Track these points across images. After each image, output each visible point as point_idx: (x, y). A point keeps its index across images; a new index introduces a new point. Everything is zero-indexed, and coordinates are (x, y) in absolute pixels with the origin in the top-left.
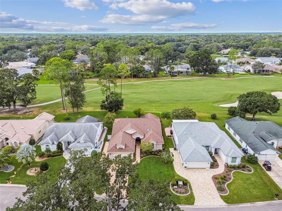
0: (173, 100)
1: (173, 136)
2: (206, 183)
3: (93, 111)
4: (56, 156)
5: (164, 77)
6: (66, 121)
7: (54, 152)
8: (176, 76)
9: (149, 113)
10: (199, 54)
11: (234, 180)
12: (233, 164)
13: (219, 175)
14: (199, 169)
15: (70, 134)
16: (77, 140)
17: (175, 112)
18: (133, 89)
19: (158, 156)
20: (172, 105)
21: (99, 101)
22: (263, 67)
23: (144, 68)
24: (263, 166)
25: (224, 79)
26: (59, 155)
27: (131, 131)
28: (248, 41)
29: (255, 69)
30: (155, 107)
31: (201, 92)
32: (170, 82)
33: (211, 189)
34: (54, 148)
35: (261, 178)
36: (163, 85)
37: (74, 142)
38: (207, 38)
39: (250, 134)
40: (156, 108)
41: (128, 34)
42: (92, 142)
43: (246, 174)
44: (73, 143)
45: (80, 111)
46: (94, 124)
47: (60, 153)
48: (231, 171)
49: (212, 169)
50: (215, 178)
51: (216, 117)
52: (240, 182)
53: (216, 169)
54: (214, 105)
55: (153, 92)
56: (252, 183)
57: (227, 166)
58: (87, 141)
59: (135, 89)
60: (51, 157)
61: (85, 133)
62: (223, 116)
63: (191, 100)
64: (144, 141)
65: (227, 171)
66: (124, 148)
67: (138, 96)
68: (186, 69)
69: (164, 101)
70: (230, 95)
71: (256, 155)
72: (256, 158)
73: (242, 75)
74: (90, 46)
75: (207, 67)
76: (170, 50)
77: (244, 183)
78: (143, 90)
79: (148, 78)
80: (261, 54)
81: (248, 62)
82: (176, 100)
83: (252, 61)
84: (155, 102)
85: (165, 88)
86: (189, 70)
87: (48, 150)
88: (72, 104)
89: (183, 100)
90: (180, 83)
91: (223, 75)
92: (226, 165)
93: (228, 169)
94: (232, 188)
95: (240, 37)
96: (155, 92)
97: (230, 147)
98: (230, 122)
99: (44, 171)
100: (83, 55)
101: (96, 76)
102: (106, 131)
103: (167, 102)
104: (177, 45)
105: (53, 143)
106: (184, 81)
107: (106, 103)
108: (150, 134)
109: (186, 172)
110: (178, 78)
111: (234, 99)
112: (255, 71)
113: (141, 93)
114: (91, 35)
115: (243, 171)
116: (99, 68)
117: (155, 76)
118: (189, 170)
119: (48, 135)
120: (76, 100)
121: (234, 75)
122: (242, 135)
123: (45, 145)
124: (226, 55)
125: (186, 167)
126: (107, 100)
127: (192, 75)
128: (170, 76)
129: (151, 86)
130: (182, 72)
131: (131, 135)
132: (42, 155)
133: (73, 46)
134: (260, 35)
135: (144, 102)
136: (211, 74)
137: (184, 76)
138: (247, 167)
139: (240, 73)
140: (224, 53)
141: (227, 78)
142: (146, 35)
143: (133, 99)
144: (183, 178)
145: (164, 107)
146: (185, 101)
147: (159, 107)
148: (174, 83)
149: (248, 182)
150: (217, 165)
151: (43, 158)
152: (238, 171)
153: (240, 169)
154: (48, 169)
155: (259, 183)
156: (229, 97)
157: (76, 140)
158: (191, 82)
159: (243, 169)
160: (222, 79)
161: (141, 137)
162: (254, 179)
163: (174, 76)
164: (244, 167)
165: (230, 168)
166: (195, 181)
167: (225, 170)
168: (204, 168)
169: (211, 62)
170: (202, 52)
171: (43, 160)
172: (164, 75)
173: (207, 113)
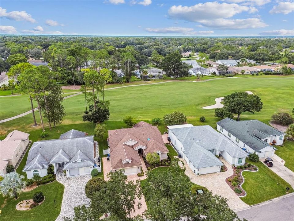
0: (156, 105)
1: (171, 143)
2: (223, 187)
3: (72, 124)
4: (48, 182)
5: (137, 82)
6: (45, 139)
7: (45, 178)
8: (149, 80)
9: (141, 121)
10: (170, 58)
11: (246, 180)
12: (240, 165)
13: (231, 177)
14: (211, 174)
15: (62, 154)
16: (72, 160)
17: (168, 118)
18: (108, 96)
19: (165, 166)
20: (157, 110)
21: (76, 112)
22: (227, 69)
23: (115, 73)
24: (265, 163)
25: (196, 82)
26: (52, 181)
27: (131, 143)
28: (204, 45)
29: (219, 71)
30: (141, 114)
31: (180, 96)
32: (146, 87)
33: (229, 193)
34: (43, 173)
35: (268, 175)
36: (140, 91)
37: (68, 162)
38: (164, 41)
39: (245, 133)
40: (143, 114)
41: (80, 36)
42: (91, 160)
43: (253, 173)
44: (68, 164)
45: (57, 125)
46: (87, 138)
47: (52, 178)
48: (240, 172)
49: (222, 172)
50: (228, 181)
51: (205, 119)
52: (253, 181)
53: (226, 172)
54: (197, 107)
55: (133, 98)
56: (262, 181)
57: (235, 168)
58: (85, 160)
59: (111, 96)
60: (42, 184)
61: (79, 151)
62: (210, 118)
63: (174, 104)
64: (147, 152)
65: (236, 172)
66: (130, 162)
67: (118, 104)
68: (157, 73)
69: (147, 107)
70: (208, 97)
71: (257, 153)
72: (257, 156)
73: (210, 77)
74: (41, 50)
75: (179, 70)
76: (137, 53)
77: (256, 181)
78: (121, 96)
79: (120, 83)
80: (220, 57)
81: (210, 65)
82: (159, 105)
83: (214, 64)
84: (139, 108)
85: (143, 93)
86: (161, 74)
87: (36, 176)
88: (49, 118)
89: (166, 105)
90: (156, 87)
91: (192, 77)
92: (233, 166)
93: (236, 171)
94: (247, 189)
95: (194, 40)
96: (135, 98)
97: (235, 149)
98: (222, 124)
99: (40, 202)
100: (34, 60)
101: (60, 84)
102: (97, 146)
103: (152, 108)
104: (139, 48)
105: (43, 167)
106: (158, 85)
107: (89, 113)
108: (153, 143)
109: (199, 178)
110: (152, 82)
111: (212, 100)
112: (220, 73)
113: (120, 100)
114: (36, 36)
115: (250, 170)
116: (63, 74)
117: (128, 81)
118: (201, 177)
119: (32, 158)
120: (53, 112)
121: (202, 77)
122: (238, 135)
123: (32, 171)
124: (187, 58)
125: (198, 174)
126: (91, 111)
127: (165, 79)
128: (143, 80)
129: (127, 91)
130: (154, 76)
131: (132, 147)
132: (30, 184)
133: (19, 49)
134: (211, 39)
135: (127, 110)
136: (181, 77)
137: (157, 80)
138: (252, 166)
139: (207, 75)
140: (185, 56)
141: (198, 80)
142: (100, 37)
143: (113, 107)
144: (199, 186)
145: (150, 113)
146: (169, 105)
147: (145, 113)
148: (150, 87)
149: (258, 180)
150: (225, 168)
151: (31, 187)
152: (246, 171)
153: (246, 169)
154: (44, 199)
155: (268, 180)
156: (208, 99)
157: (70, 159)
158: (166, 85)
159: (249, 168)
160: (194, 82)
161: (143, 148)
162: (263, 177)
163: (147, 80)
164: (249, 166)
165: (238, 169)
166: (212, 187)
167: (234, 172)
168: (215, 173)
169: (182, 65)
170: (173, 55)
171: (33, 189)
172: (136, 79)
173: (195, 116)
